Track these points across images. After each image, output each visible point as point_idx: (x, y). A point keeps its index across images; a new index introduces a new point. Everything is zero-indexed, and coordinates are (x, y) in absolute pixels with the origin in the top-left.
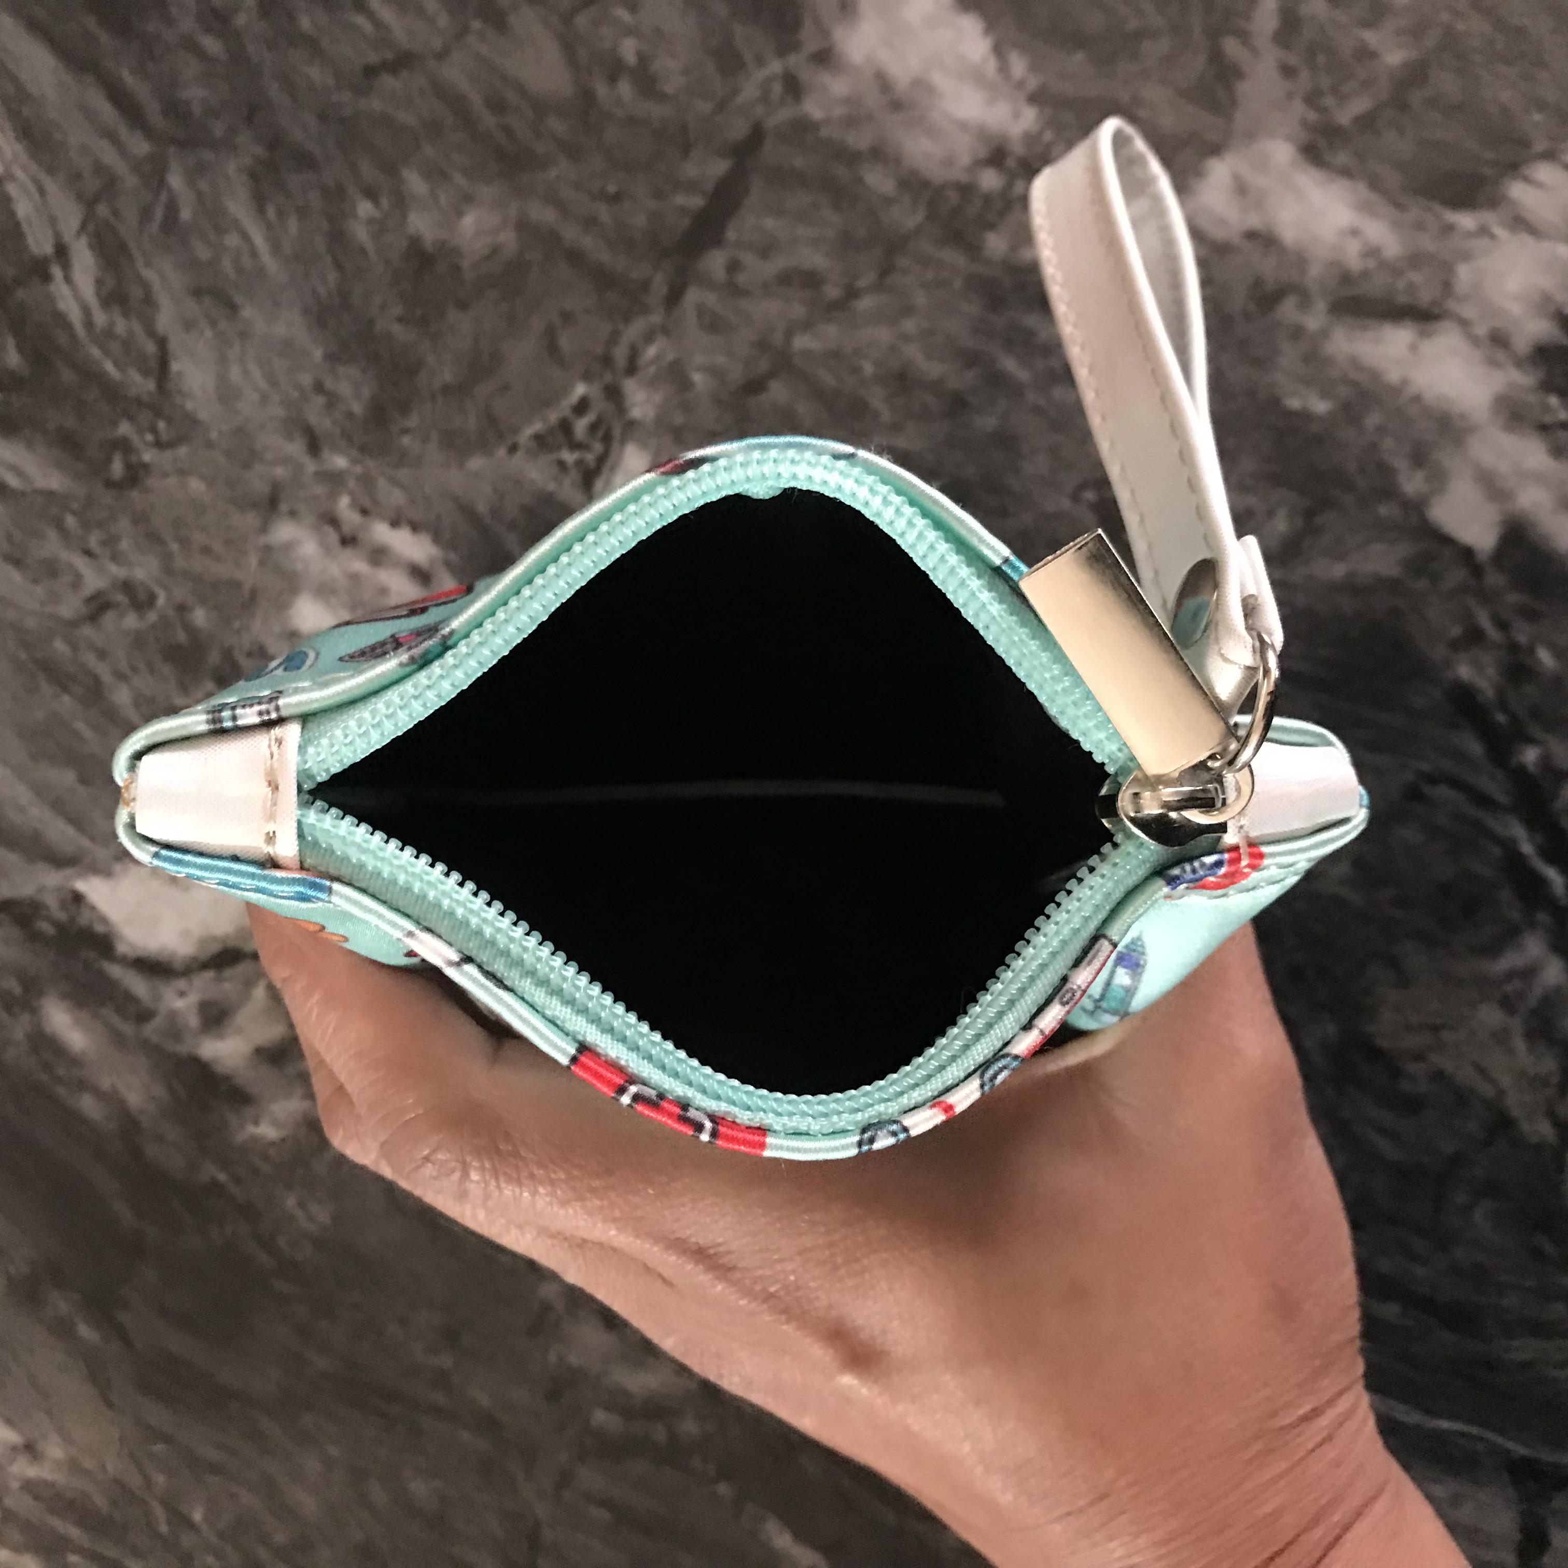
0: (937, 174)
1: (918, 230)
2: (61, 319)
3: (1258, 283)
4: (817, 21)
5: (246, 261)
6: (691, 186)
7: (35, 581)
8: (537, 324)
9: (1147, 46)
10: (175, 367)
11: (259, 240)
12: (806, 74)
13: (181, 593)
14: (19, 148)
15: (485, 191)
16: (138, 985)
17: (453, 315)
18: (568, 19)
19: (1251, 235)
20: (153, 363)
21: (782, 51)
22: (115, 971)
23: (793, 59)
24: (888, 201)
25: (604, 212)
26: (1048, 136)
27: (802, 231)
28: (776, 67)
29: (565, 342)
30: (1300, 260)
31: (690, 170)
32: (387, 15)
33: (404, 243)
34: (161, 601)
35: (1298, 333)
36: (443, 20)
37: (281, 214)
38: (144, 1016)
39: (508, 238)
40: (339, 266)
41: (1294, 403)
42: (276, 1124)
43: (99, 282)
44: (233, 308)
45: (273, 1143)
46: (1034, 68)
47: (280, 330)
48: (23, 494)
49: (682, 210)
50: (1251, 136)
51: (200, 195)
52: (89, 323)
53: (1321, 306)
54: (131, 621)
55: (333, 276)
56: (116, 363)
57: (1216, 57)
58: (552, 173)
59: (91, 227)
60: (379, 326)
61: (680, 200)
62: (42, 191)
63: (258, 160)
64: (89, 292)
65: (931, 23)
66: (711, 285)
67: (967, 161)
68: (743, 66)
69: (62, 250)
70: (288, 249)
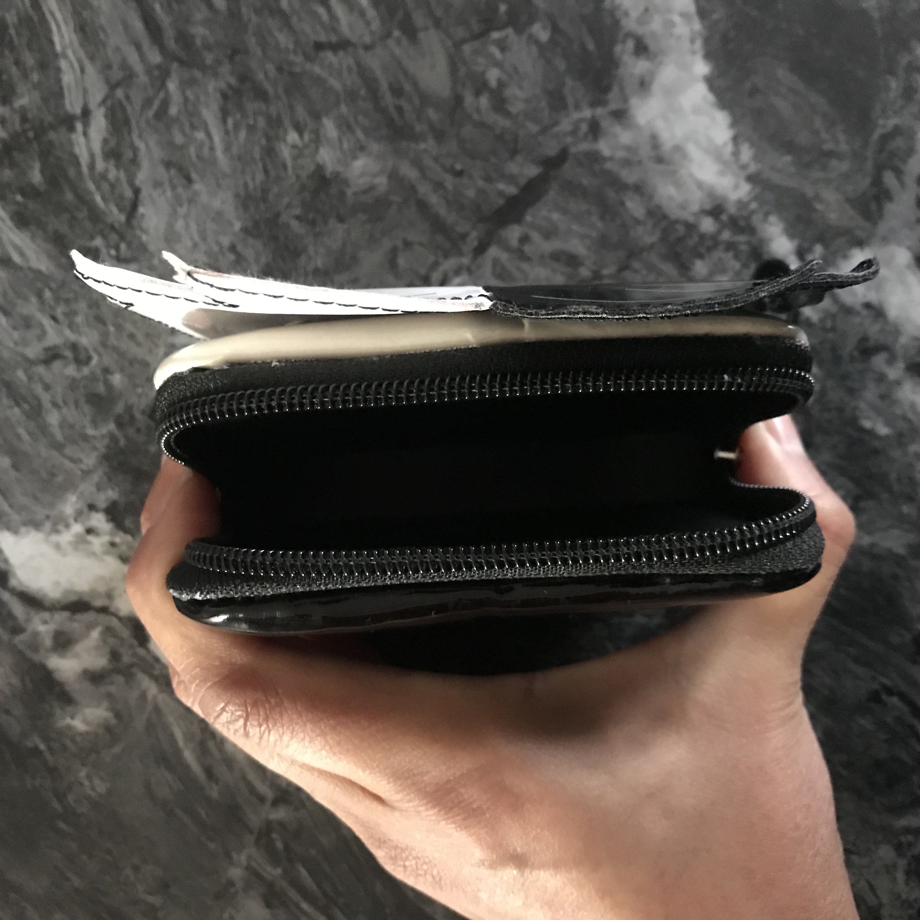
0: (675, 213)
1: (652, 246)
2: (75, 160)
3: (864, 339)
4: (622, 89)
5: (206, 151)
6: (511, 179)
7: (15, 328)
8: (387, 244)
9: (834, 163)
10: (141, 210)
11: (217, 139)
12: (605, 123)
13: (108, 360)
14: (74, 37)
15: (375, 147)
16: (18, 609)
17: (333, 223)
18: (458, 44)
19: (868, 306)
20: (127, 204)
21: (594, 104)
22: (6, 597)
23: (599, 111)
24: (637, 222)
25: (449, 181)
26: (754, 206)
27: (575, 227)
28: (587, 113)
29: (401, 261)
30: (897, 332)
31: (513, 168)
32: (340, 11)
33: (312, 168)
34: (94, 362)
35: (881, 378)
36: (376, 25)
37: (236, 126)
38: (17, 630)
39: (382, 181)
40: (266, 171)
41: (867, 424)
42: (85, 721)
43: (105, 141)
44: (189, 180)
45: (81, 734)
46: (756, 158)
47: (216, 203)
48: (21, 268)
49: (501, 193)
50: (885, 240)
51: (186, 100)
52: (92, 166)
53: (901, 365)
54: (71, 370)
55: (260, 177)
56: (103, 198)
57: (877, 181)
58: (422, 146)
59: (109, 103)
60: (284, 218)
61: (501, 186)
62: (82, 70)
63: (230, 86)
64: (97, 147)
65: (696, 111)
66: (507, 248)
67: (695, 208)
68: (565, 107)
69: (86, 113)
70: (235, 150)
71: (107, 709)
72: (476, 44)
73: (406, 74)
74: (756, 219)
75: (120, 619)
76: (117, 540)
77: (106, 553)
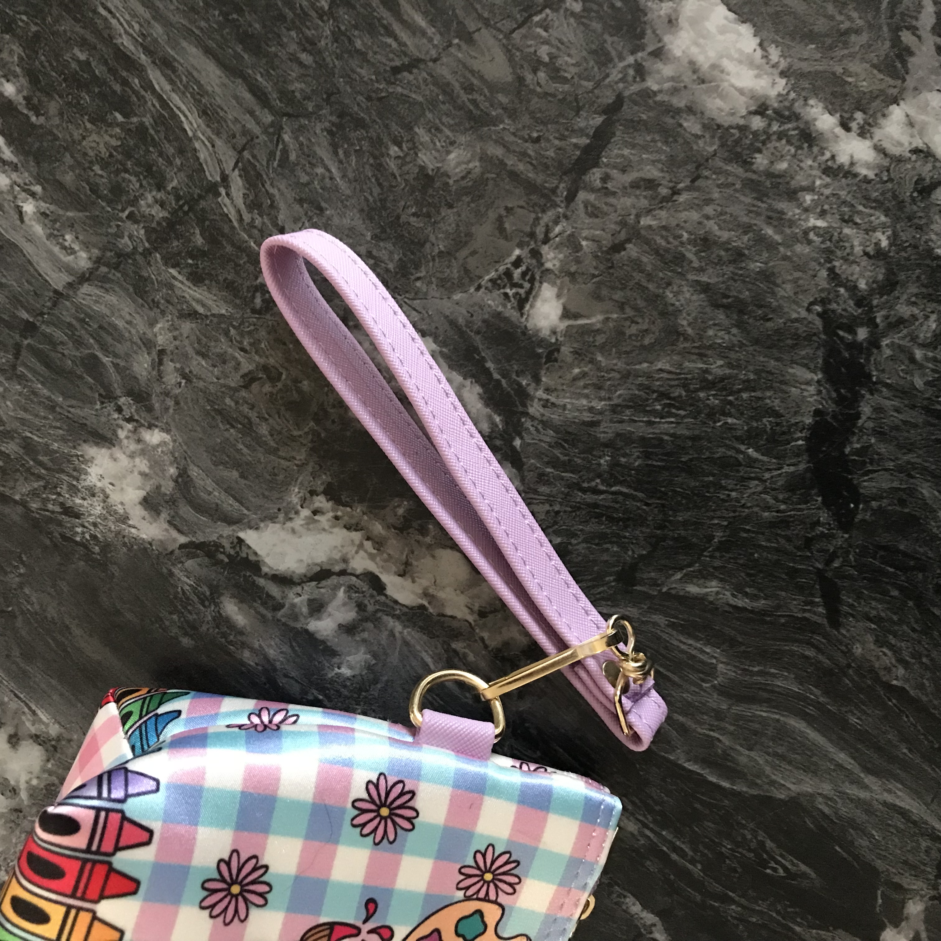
0: (726, 121)
1: (715, 153)
2: (226, 218)
3: (920, 180)
4: (654, 32)
5: (327, 182)
6: (582, 132)
7: (214, 366)
8: (492, 215)
9: (853, 38)
11: (334, 169)
12: (647, 64)
13: (294, 372)
14: (200, 121)
15: (462, 139)
16: (274, 590)
17: (444, 211)
18: (508, 36)
19: (916, 151)
21: (634, 51)
22: (261, 582)
23: (640, 54)
24: (697, 137)
25: (530, 149)
26: (793, 95)
27: (645, 156)
29: (508, 225)
31: (581, 123)
32: (405, 37)
33: (416, 170)
34: (284, 377)
36: (437, 39)
37: (347, 154)
38: (278, 607)
39: (476, 164)
40: (380, 185)
42: (351, 667)
43: (245, 196)
44: (321, 210)
45: (348, 679)
46: (784, 55)
47: (346, 222)
48: (206, 316)
49: (576, 146)
50: (917, 91)
51: (301, 144)
52: (241, 220)
54: (267, 388)
55: (376, 191)
57: (896, 42)
58: (501, 126)
59: (240, 165)
60: (403, 219)
61: (575, 140)
62: (213, 146)
63: (333, 124)
64: (240, 202)
65: (722, 31)
66: (593, 190)
67: (744, 112)
68: (611, 60)
69: (225, 178)
70: (351, 175)
71: (365, 653)
72: (523, 31)
73: (472, 72)
74: (798, 107)
75: (357, 576)
76: (339, 513)
77: (333, 526)
